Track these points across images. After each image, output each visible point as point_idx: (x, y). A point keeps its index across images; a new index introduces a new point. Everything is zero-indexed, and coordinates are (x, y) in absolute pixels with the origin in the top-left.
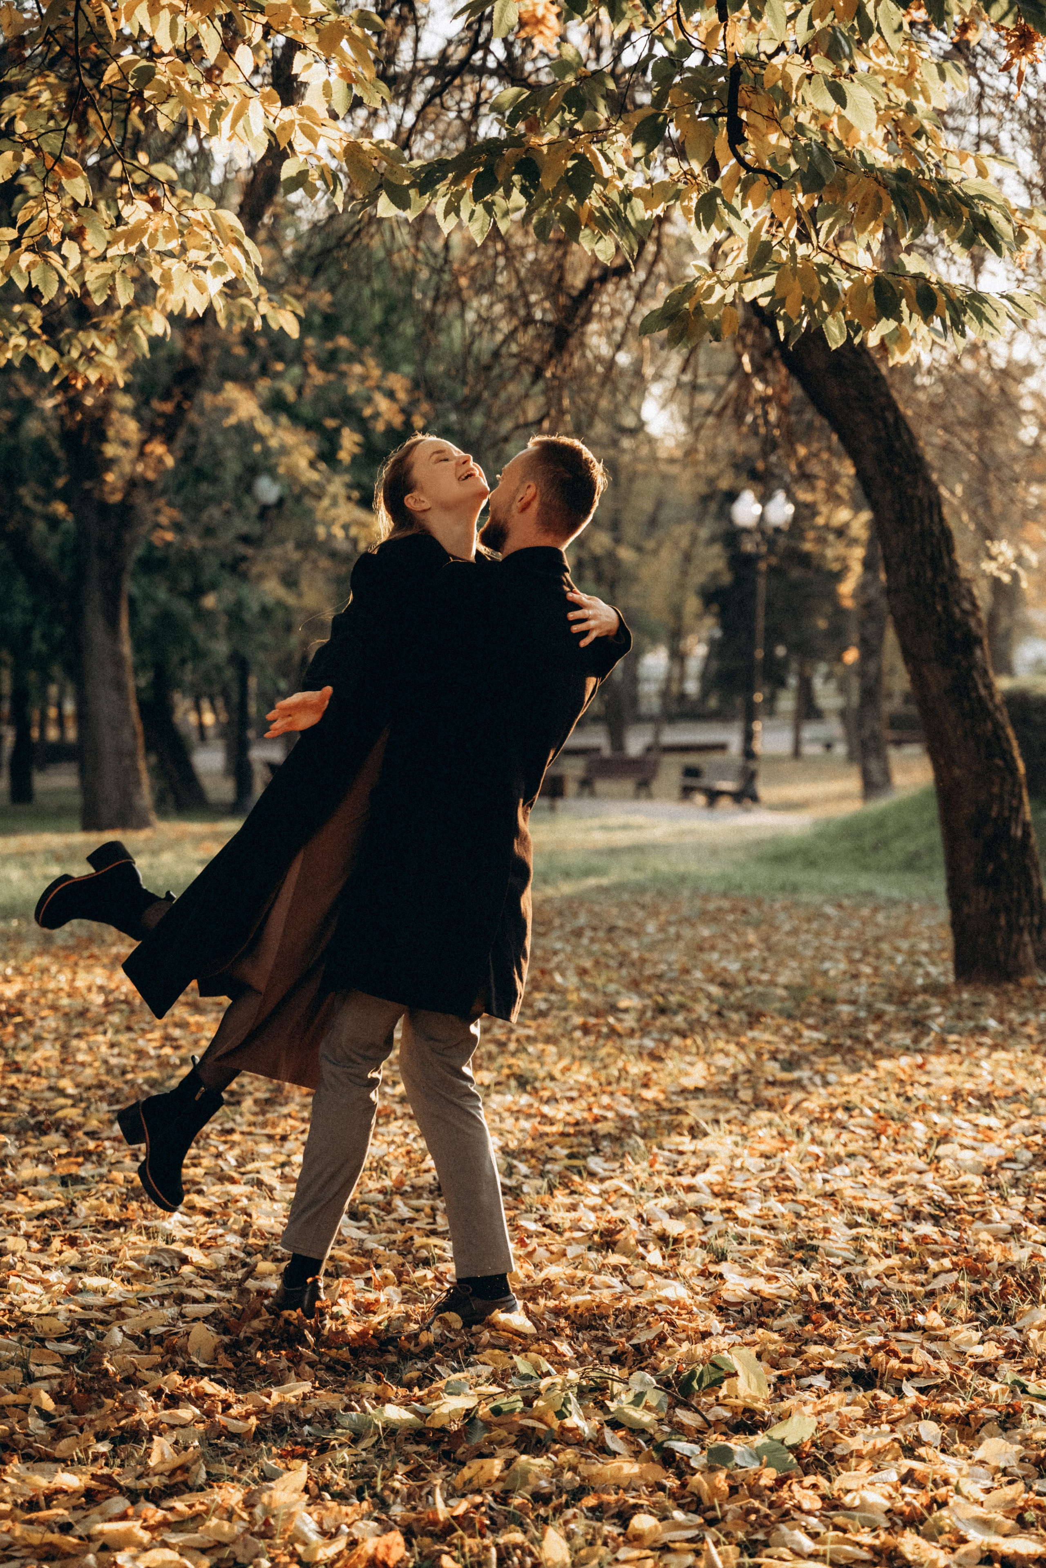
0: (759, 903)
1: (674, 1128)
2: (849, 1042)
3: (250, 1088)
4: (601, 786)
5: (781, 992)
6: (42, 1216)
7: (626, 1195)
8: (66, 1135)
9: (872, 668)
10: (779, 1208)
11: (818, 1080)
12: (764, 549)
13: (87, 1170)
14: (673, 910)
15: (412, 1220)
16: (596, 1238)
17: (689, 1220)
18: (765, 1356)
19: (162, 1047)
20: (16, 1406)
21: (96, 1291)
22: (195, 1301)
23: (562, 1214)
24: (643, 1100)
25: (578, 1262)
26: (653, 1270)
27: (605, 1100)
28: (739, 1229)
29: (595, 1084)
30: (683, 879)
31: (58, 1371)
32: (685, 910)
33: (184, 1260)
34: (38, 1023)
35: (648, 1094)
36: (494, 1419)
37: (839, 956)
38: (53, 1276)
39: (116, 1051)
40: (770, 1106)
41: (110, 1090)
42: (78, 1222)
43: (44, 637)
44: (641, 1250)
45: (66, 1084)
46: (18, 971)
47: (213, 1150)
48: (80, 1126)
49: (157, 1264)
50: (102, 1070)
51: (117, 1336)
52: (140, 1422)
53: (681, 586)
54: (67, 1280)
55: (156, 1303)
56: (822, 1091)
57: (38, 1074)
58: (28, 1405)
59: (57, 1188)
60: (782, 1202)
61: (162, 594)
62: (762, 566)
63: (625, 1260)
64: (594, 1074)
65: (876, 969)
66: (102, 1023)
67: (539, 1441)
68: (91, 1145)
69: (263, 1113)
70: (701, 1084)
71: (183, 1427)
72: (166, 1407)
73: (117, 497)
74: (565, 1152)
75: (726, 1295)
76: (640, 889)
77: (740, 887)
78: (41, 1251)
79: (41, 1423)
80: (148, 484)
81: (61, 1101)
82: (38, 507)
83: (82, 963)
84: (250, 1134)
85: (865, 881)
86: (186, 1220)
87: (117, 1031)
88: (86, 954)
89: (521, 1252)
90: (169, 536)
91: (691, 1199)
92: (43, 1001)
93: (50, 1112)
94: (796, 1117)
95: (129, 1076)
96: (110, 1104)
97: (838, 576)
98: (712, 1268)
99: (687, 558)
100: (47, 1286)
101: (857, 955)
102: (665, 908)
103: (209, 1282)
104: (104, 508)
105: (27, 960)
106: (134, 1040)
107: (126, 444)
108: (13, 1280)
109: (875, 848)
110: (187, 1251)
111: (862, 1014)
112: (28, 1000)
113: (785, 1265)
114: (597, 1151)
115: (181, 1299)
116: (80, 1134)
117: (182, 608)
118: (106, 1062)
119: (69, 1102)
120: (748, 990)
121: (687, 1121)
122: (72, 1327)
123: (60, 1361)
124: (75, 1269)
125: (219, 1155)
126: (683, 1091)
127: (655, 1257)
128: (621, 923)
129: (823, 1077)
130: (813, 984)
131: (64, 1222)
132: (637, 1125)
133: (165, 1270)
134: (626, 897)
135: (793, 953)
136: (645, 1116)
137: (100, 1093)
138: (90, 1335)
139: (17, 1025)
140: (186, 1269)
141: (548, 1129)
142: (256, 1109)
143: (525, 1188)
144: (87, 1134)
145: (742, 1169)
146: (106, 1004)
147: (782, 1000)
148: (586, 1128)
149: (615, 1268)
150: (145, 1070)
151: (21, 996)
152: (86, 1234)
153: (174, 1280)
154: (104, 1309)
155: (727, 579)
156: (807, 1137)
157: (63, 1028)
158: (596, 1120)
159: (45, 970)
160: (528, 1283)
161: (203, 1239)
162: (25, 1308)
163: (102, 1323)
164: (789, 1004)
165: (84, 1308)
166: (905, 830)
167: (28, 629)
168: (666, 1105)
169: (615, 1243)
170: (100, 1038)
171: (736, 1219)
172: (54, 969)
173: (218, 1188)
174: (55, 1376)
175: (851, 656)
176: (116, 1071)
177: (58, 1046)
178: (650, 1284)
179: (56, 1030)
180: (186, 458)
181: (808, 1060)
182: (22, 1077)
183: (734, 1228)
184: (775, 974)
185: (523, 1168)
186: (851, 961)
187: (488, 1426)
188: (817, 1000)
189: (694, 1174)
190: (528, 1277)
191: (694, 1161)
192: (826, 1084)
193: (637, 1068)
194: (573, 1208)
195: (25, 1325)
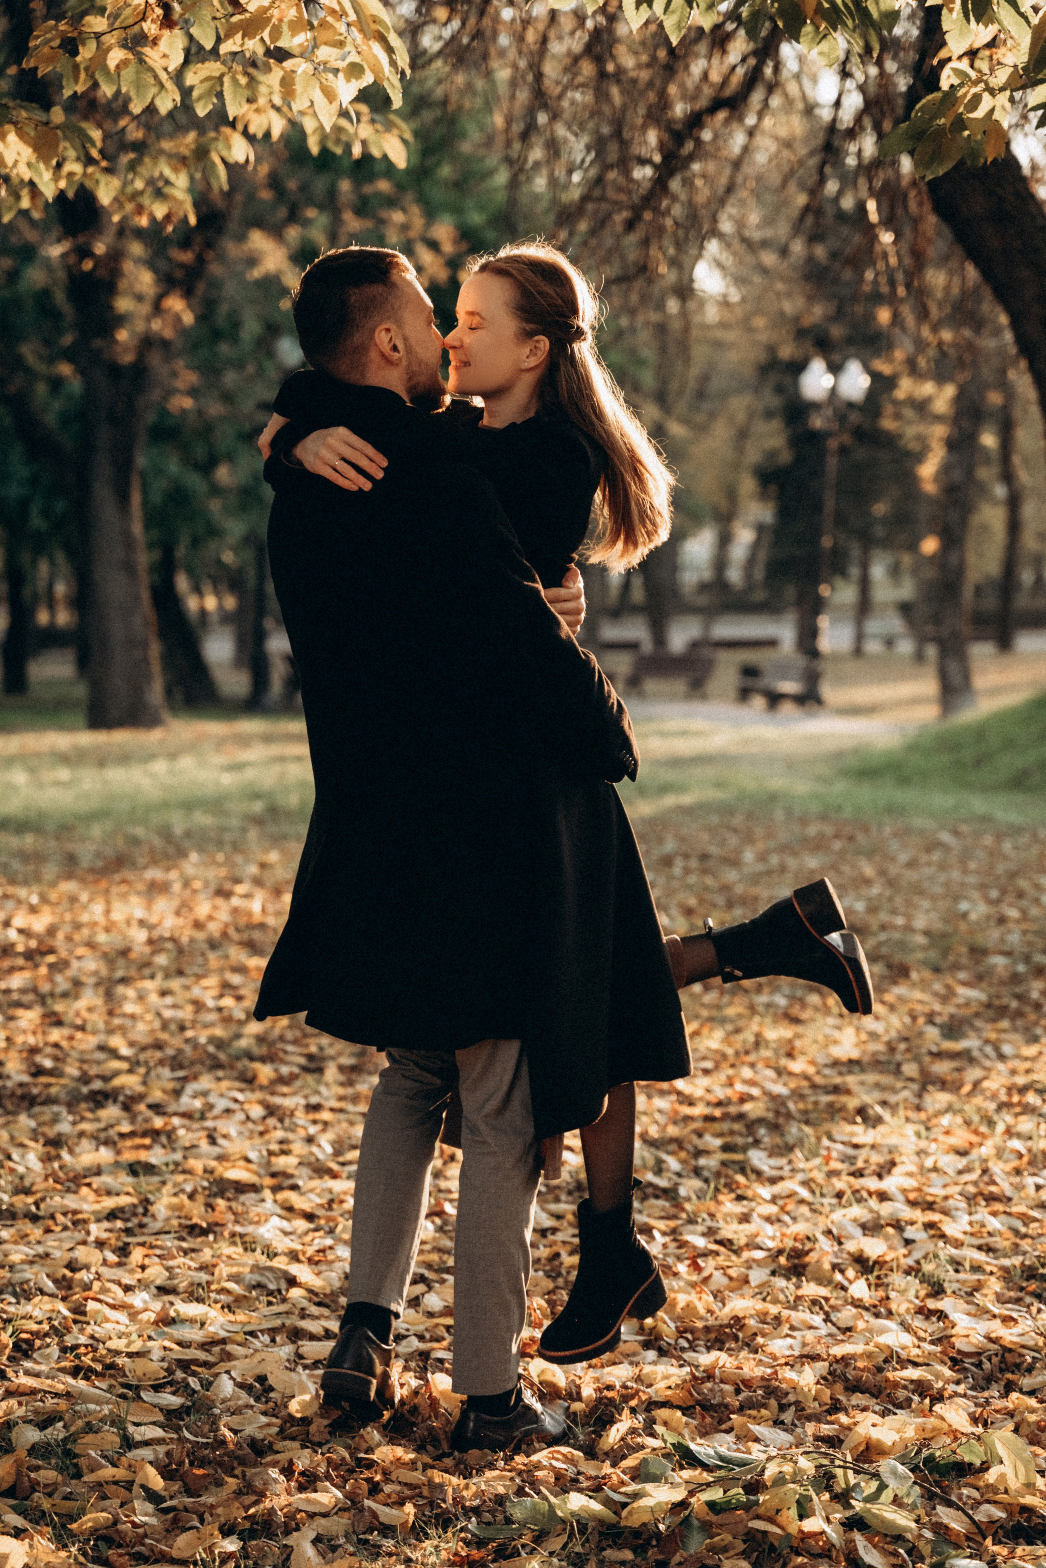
0: (866, 829)
1: (834, 1112)
2: (1014, 1004)
3: (331, 1051)
4: (651, 685)
5: (920, 939)
6: (112, 1215)
7: (802, 1201)
8: (126, 1108)
9: (953, 559)
10: (994, 1224)
11: (989, 1050)
12: (835, 426)
13: (156, 1156)
14: (769, 835)
15: (554, 1230)
16: (782, 1260)
17: (887, 1238)
18: (1024, 1430)
19: (221, 996)
20: (116, 1483)
21: (192, 1321)
22: (313, 1337)
23: (735, 1226)
24: (790, 1074)
25: (764, 1293)
26: (857, 1304)
27: (747, 1073)
28: (953, 1251)
29: (730, 1051)
30: (773, 797)
31: (158, 1433)
32: (783, 836)
33: (292, 1282)
34: (75, 964)
35: (797, 1066)
36: (713, 1518)
37: (976, 895)
38: (138, 1299)
39: (169, 1000)
40: (943, 1084)
41: (170, 1052)
42: (158, 1225)
43: (46, 513)
44: (838, 1277)
45: (117, 1042)
46: (44, 899)
47: (302, 1133)
48: (141, 1097)
49: (259, 1286)
50: (157, 1024)
51: (226, 1387)
52: (272, 1511)
53: (736, 466)
54: (157, 1306)
55: (266, 1338)
56: (1001, 1066)
57: (82, 1028)
58: (132, 1482)
59: (125, 1180)
60: (994, 1214)
61: (174, 466)
62: (833, 444)
63: (823, 1291)
64: (726, 1040)
65: (1024, 912)
66: (148, 964)
67: (772, 1548)
68: (158, 1122)
69: (350, 1083)
70: (855, 1054)
71: (325, 1515)
72: (302, 1488)
73: (128, 358)
74: (718, 1142)
75: (960, 1344)
76: (726, 810)
77: (839, 808)
78: (120, 1265)
79: (150, 1507)
80: (165, 344)
81: (116, 1064)
82: (40, 367)
83: (115, 890)
84: (341, 1111)
85: (978, 804)
86: (285, 1224)
87: (167, 976)
88: (117, 877)
89: (695, 1278)
90: (187, 403)
91: (885, 1209)
92: (77, 937)
93: (106, 1079)
94: (978, 1100)
95: (189, 1034)
96: (173, 1069)
97: (919, 457)
98: (932, 1304)
99: (743, 434)
100: (133, 1315)
101: (994, 894)
102: (759, 832)
103: (326, 1312)
104: (115, 371)
105: (53, 884)
106: (187, 988)
107: (139, 298)
108: (91, 1305)
109: (978, 763)
110: (295, 1269)
111: (1021, 968)
112: (60, 936)
113: (1018, 1301)
114: (757, 1143)
115: (296, 1335)
116: (142, 1107)
117: (194, 481)
118: (159, 1014)
119: (125, 1066)
120: (883, 937)
121: (852, 1103)
122: (170, 1371)
123: (161, 1418)
124: (163, 1290)
125: (310, 1140)
126: (836, 1064)
127: (860, 1289)
128: (713, 850)
129: (997, 1049)
130: (956, 931)
131: (142, 1226)
132: (791, 1106)
133: (271, 1293)
134: (715, 819)
135: (918, 890)
136: (798, 1095)
137: (158, 1055)
138: (194, 1383)
139: (51, 966)
140: (296, 1293)
141: (686, 1110)
142: (342, 1078)
143: (683, 1192)
144: (150, 1107)
145: (935, 1169)
146: (150, 942)
147: (924, 949)
148: (733, 1110)
149: (814, 1302)
150: (206, 1026)
151: (51, 931)
152: (169, 1242)
153: (282, 1308)
154: (205, 1346)
155: (786, 457)
156: (1000, 1128)
157: (104, 972)
158: (744, 1099)
159: (73, 899)
160: (711, 1322)
161: (310, 1251)
162: (110, 1344)
163: (206, 1364)
164: (933, 955)
165: (179, 1343)
166: (1009, 744)
167: (24, 504)
168: (818, 1080)
169: (805, 1266)
170: (148, 984)
171: (943, 1236)
172: (84, 897)
173: (316, 1183)
174: (160, 1441)
175: (930, 545)
176: (173, 1027)
177: (101, 990)
178: (861, 1325)
179: (96, 973)
180: (205, 316)
181: (972, 1027)
182: (66, 1032)
183: (947, 1251)
184: (909, 917)
185: (673, 1163)
186: (991, 902)
187: (707, 1528)
188: (964, 950)
189: (880, 1176)
190: (710, 1311)
191: (876, 1159)
192: (1002, 1057)
193: (776, 1033)
194: (745, 1218)
195: (112, 1366)
